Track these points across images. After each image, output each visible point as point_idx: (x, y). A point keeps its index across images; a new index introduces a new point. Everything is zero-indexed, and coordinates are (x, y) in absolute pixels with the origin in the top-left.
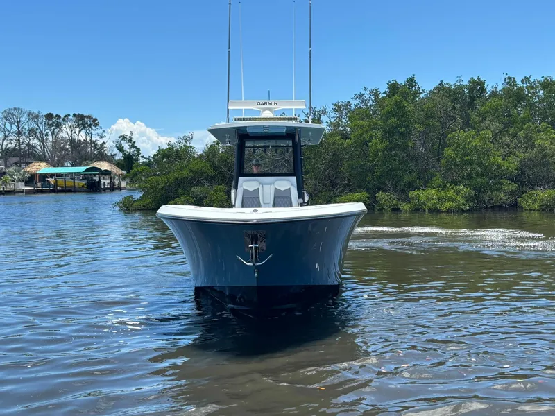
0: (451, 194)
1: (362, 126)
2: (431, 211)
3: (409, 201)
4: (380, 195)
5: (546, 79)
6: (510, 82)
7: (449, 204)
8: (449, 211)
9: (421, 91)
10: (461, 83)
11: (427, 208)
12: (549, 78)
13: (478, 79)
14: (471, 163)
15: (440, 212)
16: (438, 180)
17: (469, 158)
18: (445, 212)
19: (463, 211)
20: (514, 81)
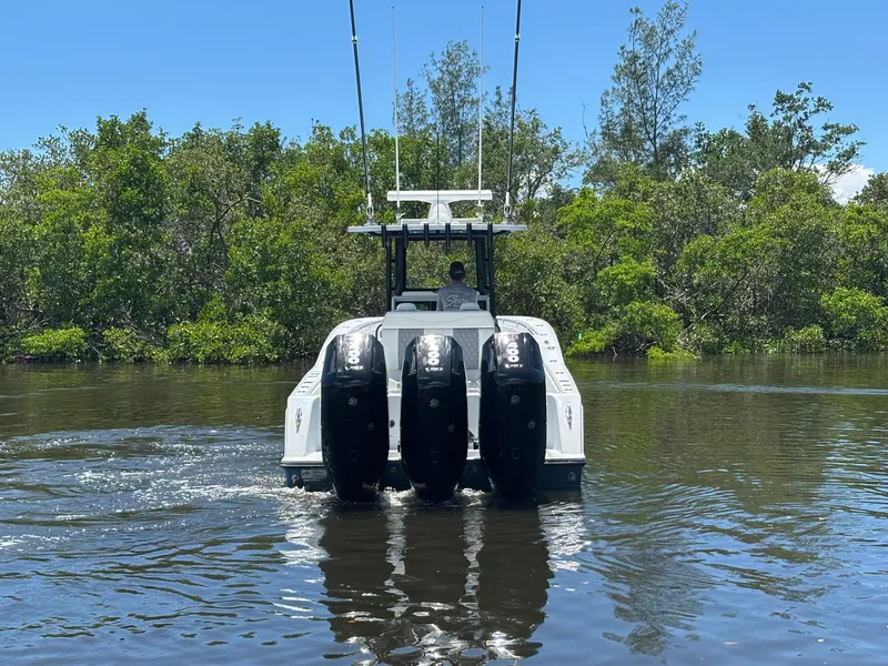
0: (245, 330)
1: (66, 201)
2: (209, 361)
3: (166, 343)
4: (110, 334)
5: (377, 133)
6: (323, 135)
7: (246, 350)
8: (244, 362)
9: (167, 141)
10: (241, 131)
11: (200, 356)
12: (382, 133)
13: (269, 126)
14: (275, 276)
15: (228, 363)
16: (217, 305)
17: (273, 267)
18: (236, 364)
19: (267, 362)
20: (329, 134)
